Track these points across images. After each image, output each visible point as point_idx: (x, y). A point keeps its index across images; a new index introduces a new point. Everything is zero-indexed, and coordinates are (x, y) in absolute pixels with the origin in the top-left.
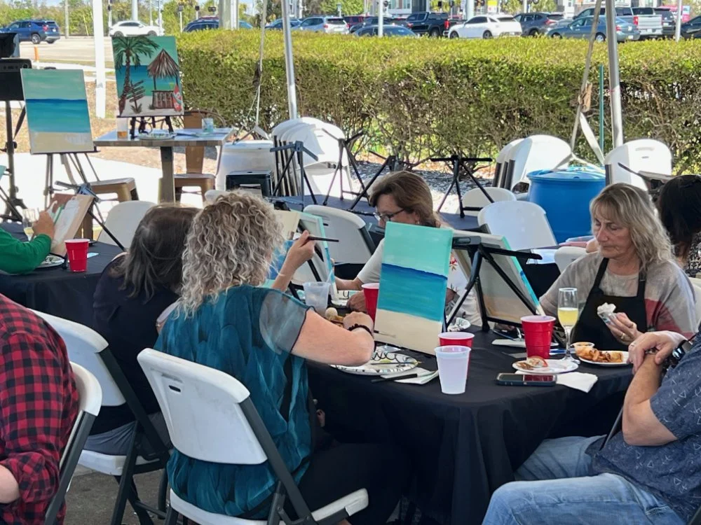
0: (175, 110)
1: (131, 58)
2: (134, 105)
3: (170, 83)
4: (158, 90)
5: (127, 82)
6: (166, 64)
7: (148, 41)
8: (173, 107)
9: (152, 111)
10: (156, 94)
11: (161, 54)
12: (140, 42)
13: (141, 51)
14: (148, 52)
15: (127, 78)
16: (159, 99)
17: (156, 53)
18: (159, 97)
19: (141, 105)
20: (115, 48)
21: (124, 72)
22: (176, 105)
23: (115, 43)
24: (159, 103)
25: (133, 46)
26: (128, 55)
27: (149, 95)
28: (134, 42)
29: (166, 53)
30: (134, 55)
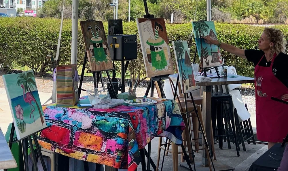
0: (220, 63)
1: (201, 34)
2: (206, 61)
3: (216, 48)
4: (213, 51)
5: (202, 48)
6: (213, 37)
7: (206, 24)
8: (219, 62)
9: (213, 64)
10: (212, 54)
11: (210, 31)
12: (203, 25)
13: (204, 30)
14: (206, 30)
15: (201, 45)
16: (214, 57)
17: (209, 30)
18: (213, 56)
19: (208, 60)
20: (195, 28)
21: (200, 42)
22: (220, 59)
23: (195, 25)
24: (214, 59)
25: (201, 27)
26: (200, 32)
27: (210, 55)
28: (201, 25)
29: (212, 31)
30: (202, 32)
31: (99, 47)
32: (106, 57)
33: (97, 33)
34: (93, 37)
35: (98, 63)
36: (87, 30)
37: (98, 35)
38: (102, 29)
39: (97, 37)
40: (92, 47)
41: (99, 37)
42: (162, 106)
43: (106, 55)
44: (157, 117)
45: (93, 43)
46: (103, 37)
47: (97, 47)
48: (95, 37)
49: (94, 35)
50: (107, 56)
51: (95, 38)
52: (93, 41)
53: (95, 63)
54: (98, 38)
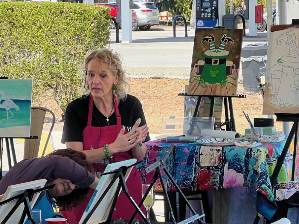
31: (218, 64)
32: (225, 78)
33: (221, 44)
34: (210, 50)
35: (203, 85)
36: (202, 40)
37: (223, 48)
38: (238, 40)
39: (219, 50)
40: (201, 63)
41: (224, 50)
42: (215, 152)
43: (227, 76)
44: (198, 164)
45: (206, 59)
46: (234, 51)
47: (213, 64)
48: (215, 50)
49: (214, 47)
50: (230, 77)
51: (214, 52)
52: (208, 55)
53: (198, 84)
54: (219, 52)
